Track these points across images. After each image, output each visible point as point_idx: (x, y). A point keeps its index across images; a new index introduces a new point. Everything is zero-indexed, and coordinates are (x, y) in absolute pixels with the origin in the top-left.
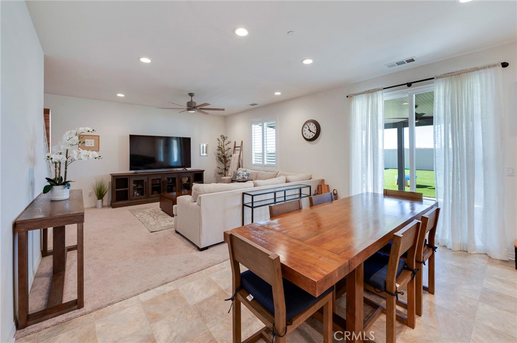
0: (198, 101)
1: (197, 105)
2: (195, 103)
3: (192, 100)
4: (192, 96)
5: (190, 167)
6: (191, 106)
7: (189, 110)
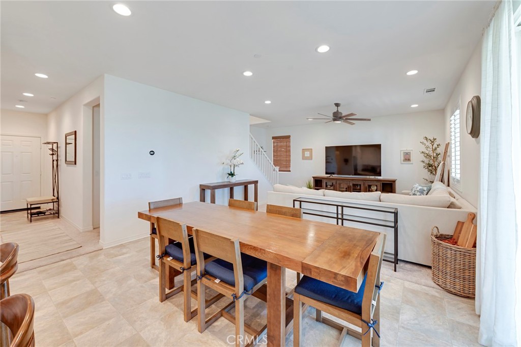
0: (344, 111)
1: (343, 115)
2: (341, 113)
3: (338, 111)
4: (338, 106)
5: (380, 176)
6: (337, 117)
7: (334, 120)
